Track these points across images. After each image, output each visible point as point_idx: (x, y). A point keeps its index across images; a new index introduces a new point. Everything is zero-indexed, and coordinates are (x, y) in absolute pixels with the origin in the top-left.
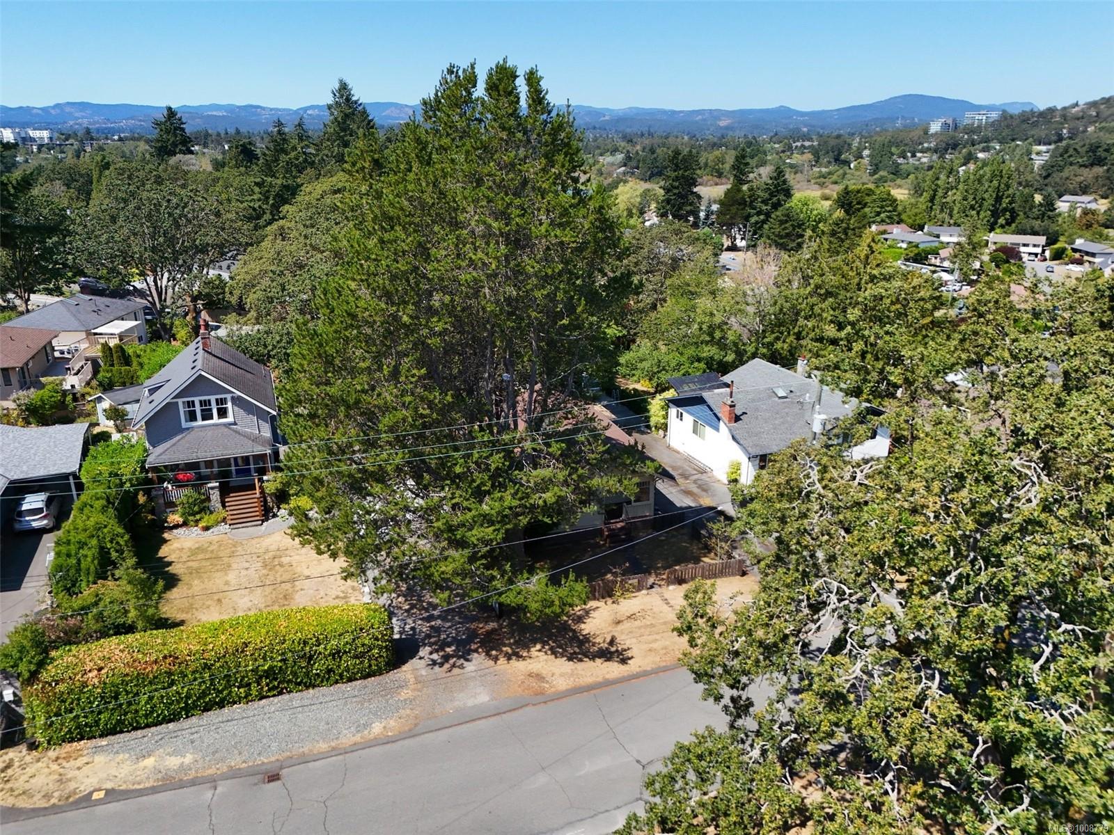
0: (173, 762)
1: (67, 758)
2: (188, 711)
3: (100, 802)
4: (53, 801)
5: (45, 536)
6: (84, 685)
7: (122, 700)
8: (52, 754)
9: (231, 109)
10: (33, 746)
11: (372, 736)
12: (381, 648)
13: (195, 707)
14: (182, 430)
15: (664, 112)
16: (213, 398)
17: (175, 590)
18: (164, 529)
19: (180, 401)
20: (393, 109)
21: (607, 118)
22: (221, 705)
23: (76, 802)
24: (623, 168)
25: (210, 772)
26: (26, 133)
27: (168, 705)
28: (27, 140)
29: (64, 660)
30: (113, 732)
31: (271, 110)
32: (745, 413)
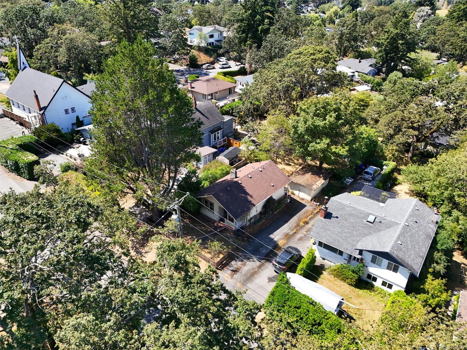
32: (337, 217)
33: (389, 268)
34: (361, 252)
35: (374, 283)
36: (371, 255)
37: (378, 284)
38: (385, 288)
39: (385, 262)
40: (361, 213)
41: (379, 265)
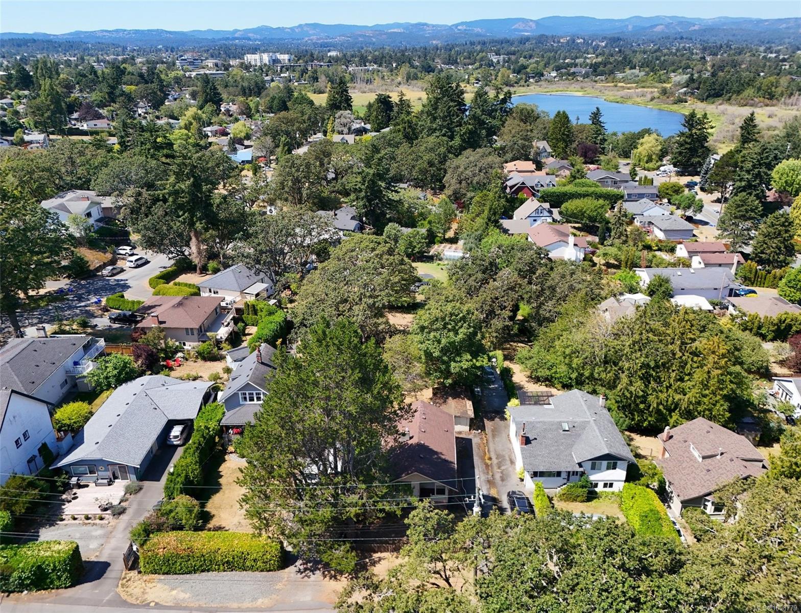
0: (182, 596)
1: (149, 582)
2: (195, 571)
3: (153, 608)
4: (138, 602)
5: (179, 448)
6: (157, 554)
7: (170, 562)
8: (145, 578)
9: (407, 26)
10: (140, 572)
11: (255, 606)
12: (275, 561)
13: (198, 569)
14: (240, 405)
15: (750, 21)
16: (254, 392)
17: (218, 494)
18: (225, 453)
19: (240, 392)
20: (520, 23)
21: (696, 28)
22: (208, 571)
23: (145, 606)
24: (685, 89)
25: (192, 605)
26: (276, 56)
27: (187, 568)
28: (275, 61)
29: (155, 538)
30: (167, 573)
31: (433, 26)
32: (536, 439)
33: (608, 468)
34: (580, 465)
35: (596, 489)
36: (591, 462)
37: (600, 489)
38: (608, 489)
39: (605, 463)
40: (552, 425)
41: (600, 470)
